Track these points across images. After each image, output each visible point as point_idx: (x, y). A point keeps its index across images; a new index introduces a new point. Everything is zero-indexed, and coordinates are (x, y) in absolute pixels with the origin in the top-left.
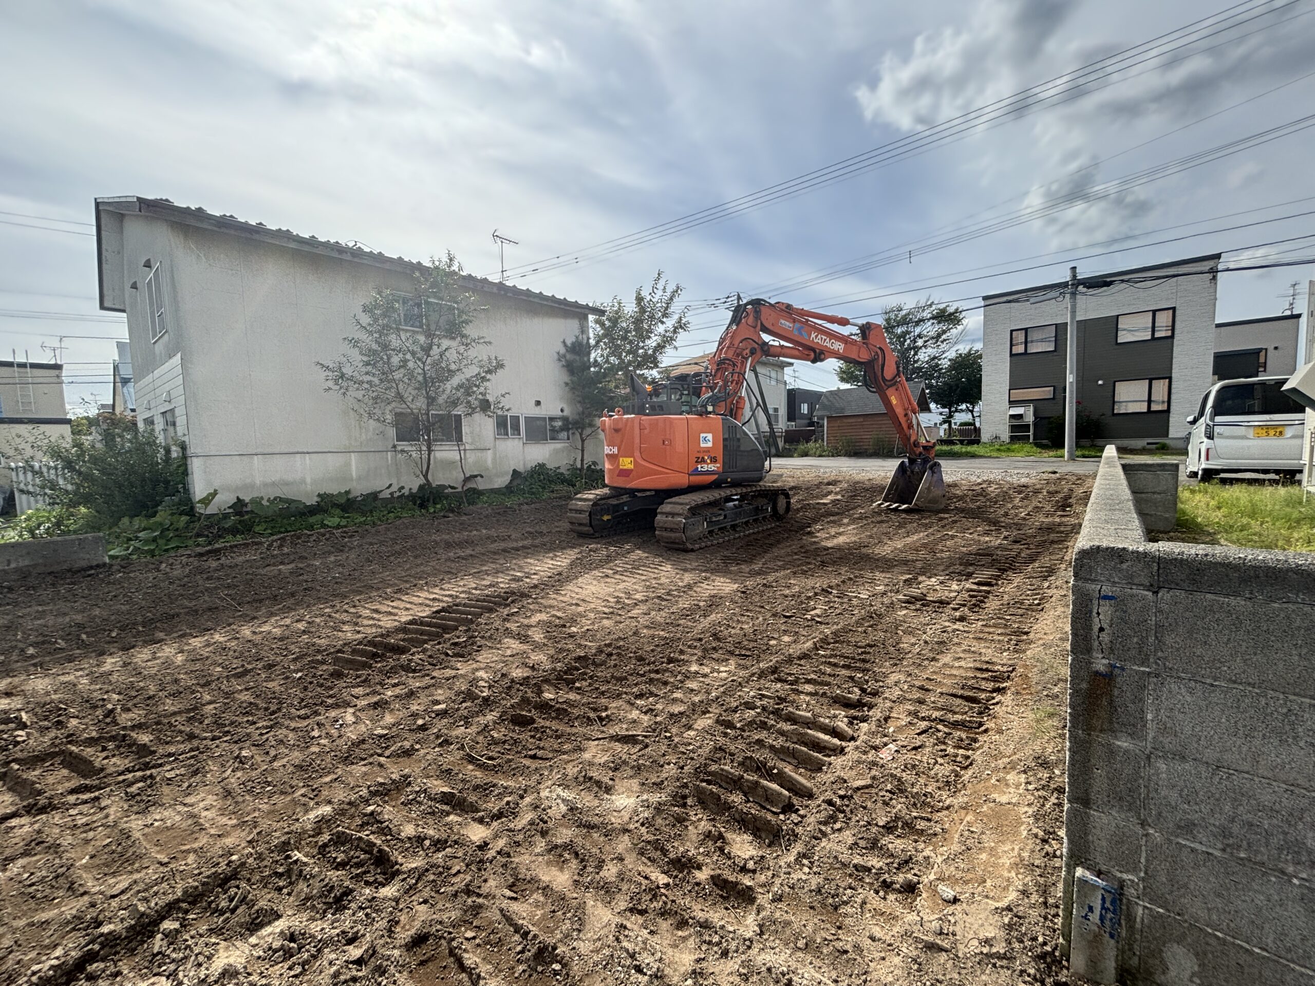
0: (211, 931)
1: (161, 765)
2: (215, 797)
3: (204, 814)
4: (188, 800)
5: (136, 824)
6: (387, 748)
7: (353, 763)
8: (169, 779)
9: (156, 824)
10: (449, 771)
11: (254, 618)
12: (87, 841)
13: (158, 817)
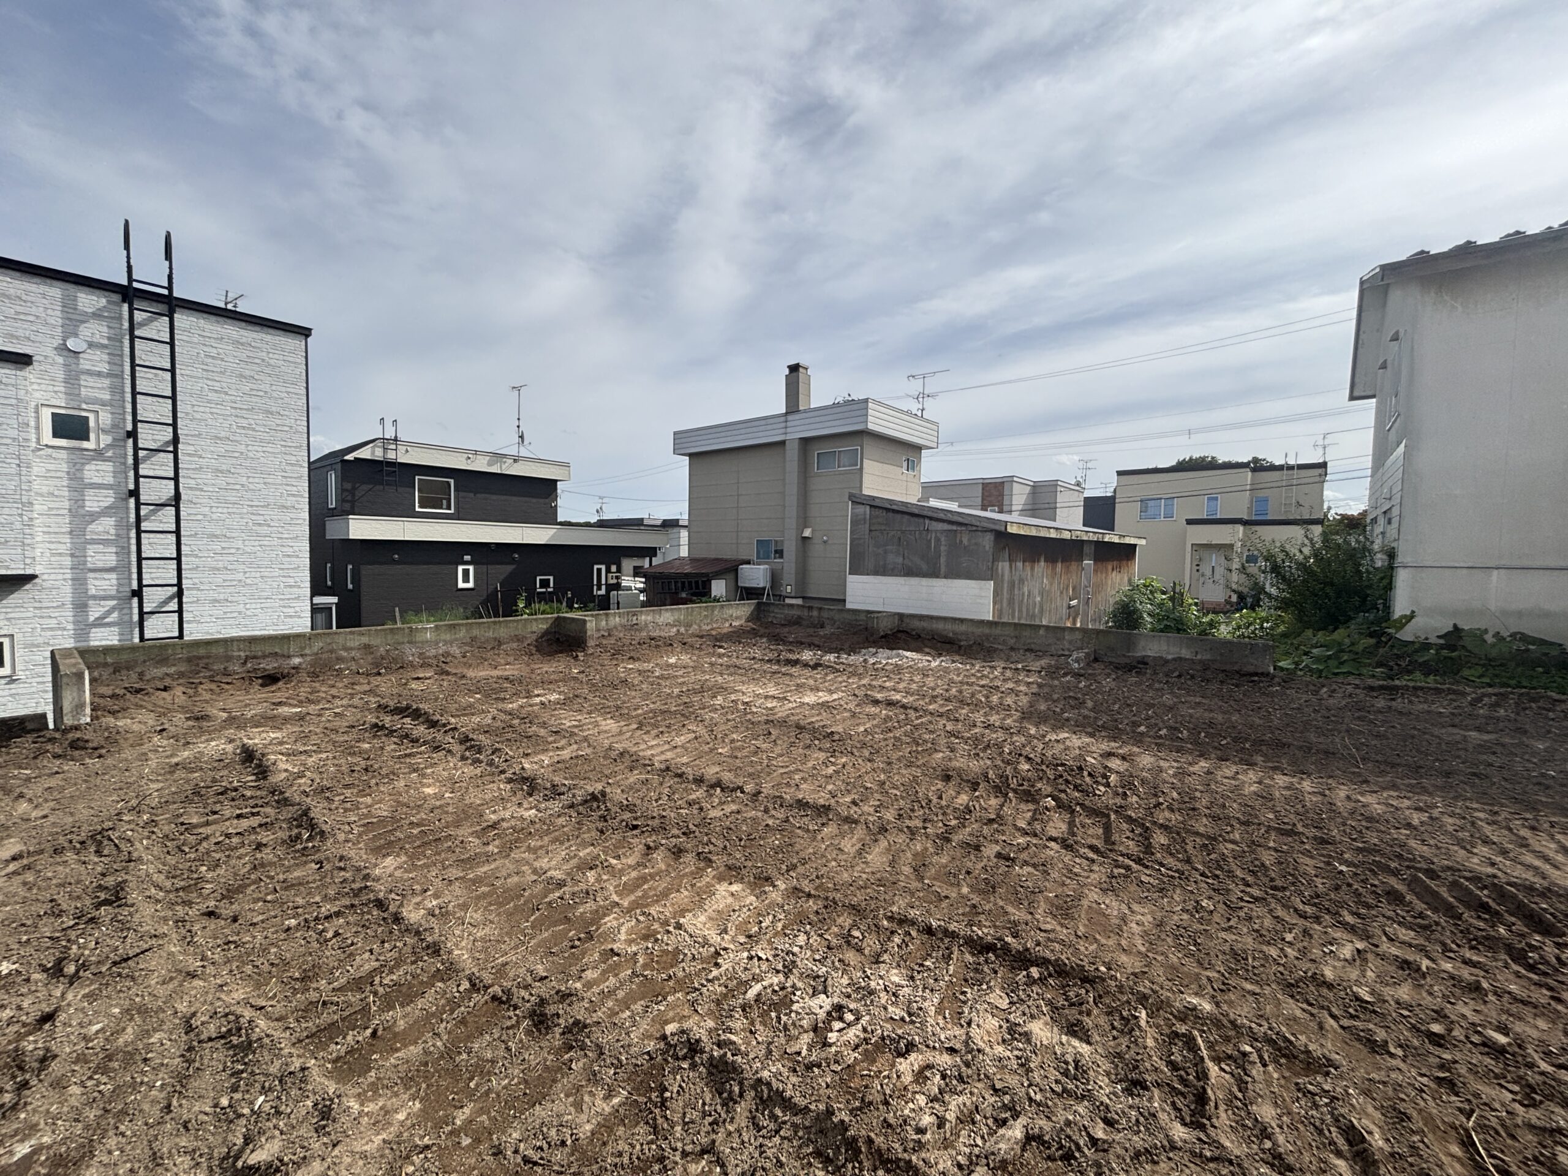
0: (1049, 1003)
1: (1147, 867)
2: (1151, 919)
3: (1134, 925)
4: (1136, 907)
5: (1094, 895)
6: (1352, 1017)
7: (1292, 997)
8: (1142, 882)
9: (1103, 906)
10: (1404, 1117)
11: (1366, 782)
12: (1064, 884)
13: (1107, 902)
